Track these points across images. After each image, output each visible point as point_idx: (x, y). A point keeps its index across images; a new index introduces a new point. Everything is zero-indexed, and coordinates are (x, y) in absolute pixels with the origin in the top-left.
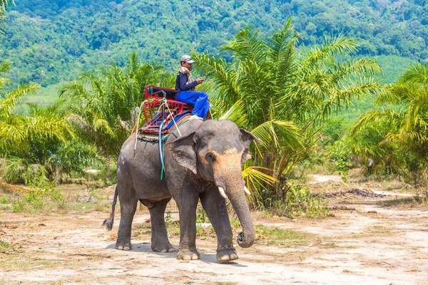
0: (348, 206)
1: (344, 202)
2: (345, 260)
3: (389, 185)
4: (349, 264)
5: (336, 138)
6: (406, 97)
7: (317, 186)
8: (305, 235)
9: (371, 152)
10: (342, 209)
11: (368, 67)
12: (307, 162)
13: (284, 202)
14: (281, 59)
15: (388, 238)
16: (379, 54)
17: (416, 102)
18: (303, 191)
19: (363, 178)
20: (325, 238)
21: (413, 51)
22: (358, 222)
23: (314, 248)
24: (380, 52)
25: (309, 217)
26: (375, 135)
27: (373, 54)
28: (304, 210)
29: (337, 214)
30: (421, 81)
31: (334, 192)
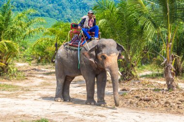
0: (32, 75)
1: (30, 74)
2: (34, 95)
3: (47, 67)
4: (36, 97)
5: (26, 48)
6: (55, 33)
7: (19, 67)
8: (17, 86)
9: (40, 54)
10: (30, 76)
11: (41, 21)
12: (15, 58)
13: (7, 74)
14: (6, 16)
15: (49, 87)
16: (42, 16)
17: (58, 35)
18: (15, 69)
19: (36, 64)
20: (25, 87)
21: (55, 16)
22: (37, 81)
23: (21, 92)
24: (42, 15)
25: (17, 79)
26: (41, 48)
27: (39, 16)
28: (16, 77)
29: (28, 78)
30: (60, 27)
31: (26, 69)
